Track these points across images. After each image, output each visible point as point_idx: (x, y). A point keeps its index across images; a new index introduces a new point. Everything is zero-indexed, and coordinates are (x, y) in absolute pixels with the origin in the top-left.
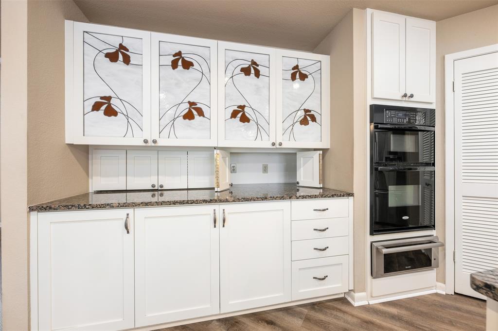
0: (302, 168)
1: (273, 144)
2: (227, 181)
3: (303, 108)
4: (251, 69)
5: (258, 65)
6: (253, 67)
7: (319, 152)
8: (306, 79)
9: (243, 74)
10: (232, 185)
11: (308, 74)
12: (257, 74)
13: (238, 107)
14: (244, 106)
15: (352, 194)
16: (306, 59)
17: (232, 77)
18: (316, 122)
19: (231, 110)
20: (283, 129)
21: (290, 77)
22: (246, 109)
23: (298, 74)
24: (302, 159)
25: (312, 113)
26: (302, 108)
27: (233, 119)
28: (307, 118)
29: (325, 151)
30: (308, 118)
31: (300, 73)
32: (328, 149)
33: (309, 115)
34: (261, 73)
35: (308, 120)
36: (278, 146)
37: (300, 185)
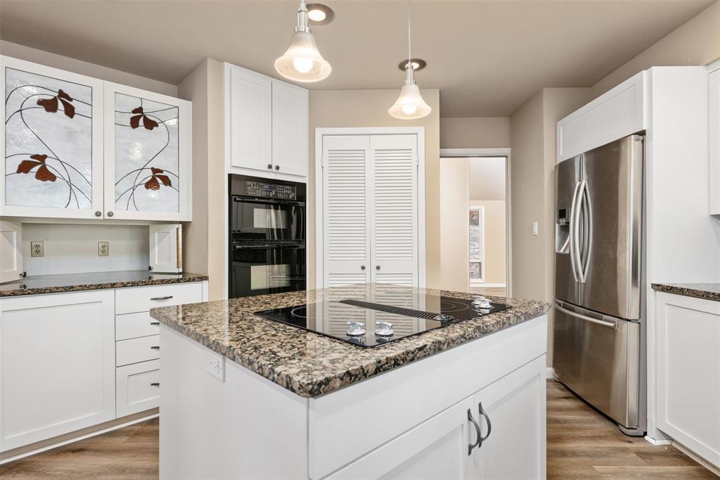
0: (156, 248)
1: (98, 214)
2: (15, 269)
3: (150, 166)
4: (58, 103)
5: (71, 100)
6: (62, 101)
7: (176, 226)
8: (155, 128)
9: (42, 110)
10: (25, 275)
11: (158, 121)
12: (70, 112)
13: (31, 157)
14: (45, 157)
15: (206, 277)
16: (154, 101)
17: (21, 111)
18: (170, 186)
19: (18, 161)
20: (116, 193)
21: (128, 123)
22: (47, 161)
23: (140, 119)
24: (156, 234)
25: (165, 174)
26: (148, 166)
27: (22, 174)
28: (156, 180)
29: (185, 225)
30: (158, 179)
31: (146, 120)
32: (189, 223)
33: (159, 176)
34: (76, 111)
35: (157, 182)
36: (107, 217)
37: (153, 271)
